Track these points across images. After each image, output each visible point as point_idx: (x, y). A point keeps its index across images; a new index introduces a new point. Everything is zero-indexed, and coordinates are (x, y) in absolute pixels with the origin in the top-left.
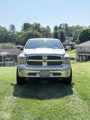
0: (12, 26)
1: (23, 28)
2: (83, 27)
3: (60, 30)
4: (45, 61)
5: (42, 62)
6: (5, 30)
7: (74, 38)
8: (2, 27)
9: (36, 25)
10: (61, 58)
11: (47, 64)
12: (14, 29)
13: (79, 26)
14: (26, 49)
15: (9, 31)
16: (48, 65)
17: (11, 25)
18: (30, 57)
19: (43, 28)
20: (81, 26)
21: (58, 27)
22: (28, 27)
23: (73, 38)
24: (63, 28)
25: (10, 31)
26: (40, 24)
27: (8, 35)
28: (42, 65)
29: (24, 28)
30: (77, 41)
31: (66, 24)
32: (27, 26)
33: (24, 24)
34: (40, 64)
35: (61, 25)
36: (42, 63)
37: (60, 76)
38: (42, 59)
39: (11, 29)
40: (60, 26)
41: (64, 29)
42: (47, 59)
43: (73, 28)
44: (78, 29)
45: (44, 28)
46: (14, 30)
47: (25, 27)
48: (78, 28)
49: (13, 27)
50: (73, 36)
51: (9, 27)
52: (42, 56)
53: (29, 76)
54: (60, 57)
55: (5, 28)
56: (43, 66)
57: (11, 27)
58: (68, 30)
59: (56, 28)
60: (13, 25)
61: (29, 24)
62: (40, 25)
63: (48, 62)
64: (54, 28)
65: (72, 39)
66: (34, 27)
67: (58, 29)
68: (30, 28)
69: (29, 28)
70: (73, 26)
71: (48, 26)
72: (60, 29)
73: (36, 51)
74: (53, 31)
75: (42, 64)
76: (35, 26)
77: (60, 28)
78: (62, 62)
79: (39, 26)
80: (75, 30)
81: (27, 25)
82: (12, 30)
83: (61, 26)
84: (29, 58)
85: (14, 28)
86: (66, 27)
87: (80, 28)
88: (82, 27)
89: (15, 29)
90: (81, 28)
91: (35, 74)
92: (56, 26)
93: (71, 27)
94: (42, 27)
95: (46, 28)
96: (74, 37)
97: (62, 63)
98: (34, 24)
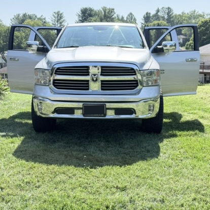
0: (58, 15)
1: (81, 19)
2: (204, 15)
3: (156, 22)
4: (95, 79)
5: (88, 81)
6: (45, 22)
7: (184, 37)
8: (38, 16)
9: (105, 12)
10: (135, 72)
11: (102, 87)
12: (62, 20)
13: (196, 12)
14: (57, 48)
15: (51, 24)
16: (102, 89)
17: (55, 13)
18: (58, 69)
19: (120, 18)
20: (200, 13)
21: (151, 15)
22: (90, 15)
23: (183, 39)
24: (162, 17)
25: (53, 24)
26: (113, 9)
27: (50, 32)
28: (88, 89)
29: (82, 17)
30: (190, 44)
31: (169, 8)
32: (88, 15)
33: (82, 11)
34: (84, 86)
35: (158, 11)
36: (88, 84)
37: (133, 116)
38: (89, 75)
39: (56, 20)
40: (157, 13)
41: (163, 20)
42: (101, 75)
43: (184, 18)
44: (194, 18)
45: (123, 18)
46: (61, 23)
47: (84, 16)
48: (194, 16)
49: (59, 17)
50: (182, 34)
51: (52, 16)
52: (88, 67)
53: (56, 115)
54: (133, 69)
55: (45, 19)
56: (90, 90)
57: (56, 16)
58: (173, 21)
59: (147, 18)
60: (60, 13)
61: (91, 10)
62: (114, 12)
63: (102, 81)
64: (144, 17)
65: (181, 41)
66: (101, 16)
67: (152, 19)
68: (94, 18)
69: (91, 18)
70: (183, 13)
71: (131, 14)
72: (156, 20)
73: (74, 56)
74: (142, 23)
75: (88, 86)
76: (103, 13)
77: (156, 16)
78: (139, 81)
79: (112, 14)
80: (187, 20)
81: (87, 12)
82: (57, 22)
83: (159, 14)
84: (56, 71)
85: (61, 18)
86: (168, 14)
87: (198, 18)
88: (202, 14)
89: (64, 21)
90: (200, 16)
91: (71, 111)
92: (147, 13)
93: (180, 15)
94: (118, 16)
95: (127, 18)
96: (185, 35)
97: (137, 83)
98: (102, 10)
